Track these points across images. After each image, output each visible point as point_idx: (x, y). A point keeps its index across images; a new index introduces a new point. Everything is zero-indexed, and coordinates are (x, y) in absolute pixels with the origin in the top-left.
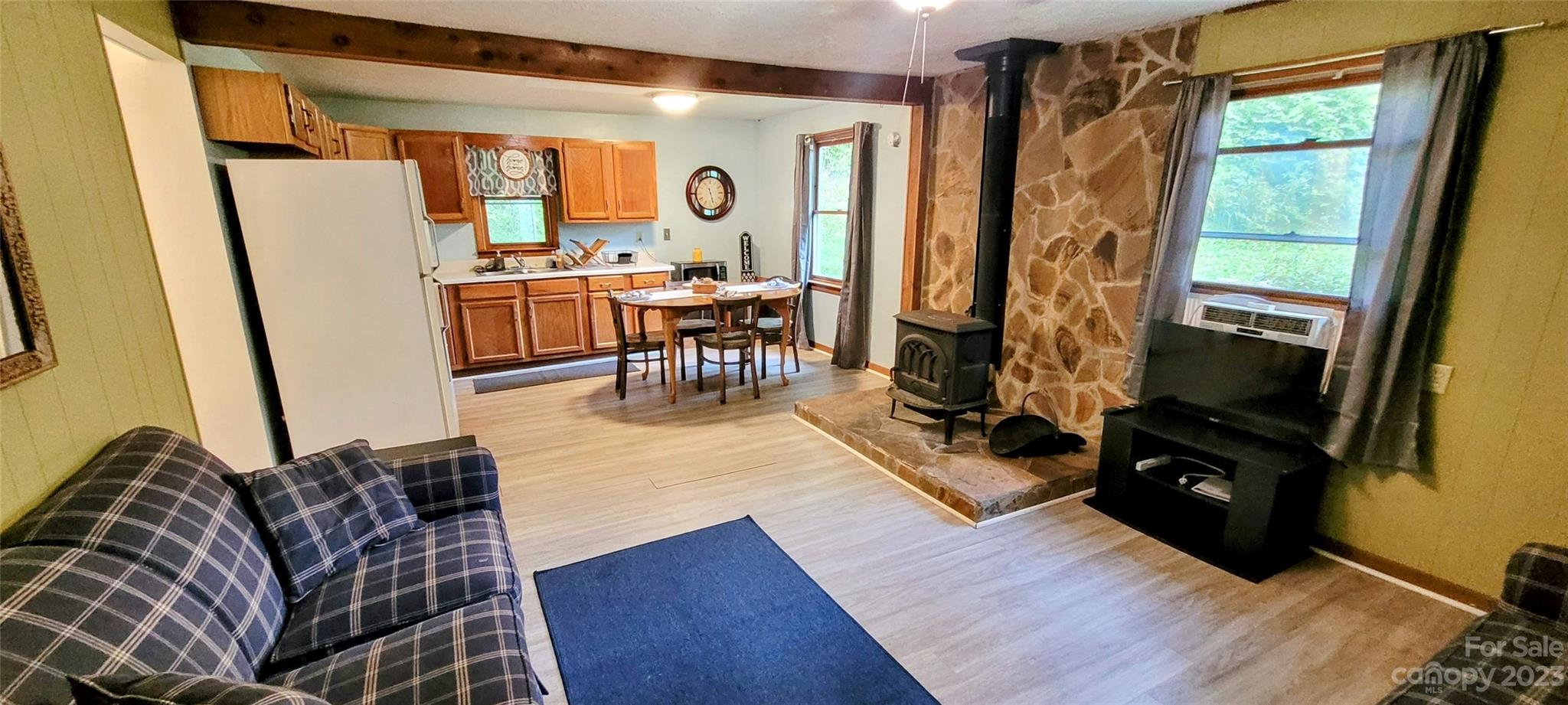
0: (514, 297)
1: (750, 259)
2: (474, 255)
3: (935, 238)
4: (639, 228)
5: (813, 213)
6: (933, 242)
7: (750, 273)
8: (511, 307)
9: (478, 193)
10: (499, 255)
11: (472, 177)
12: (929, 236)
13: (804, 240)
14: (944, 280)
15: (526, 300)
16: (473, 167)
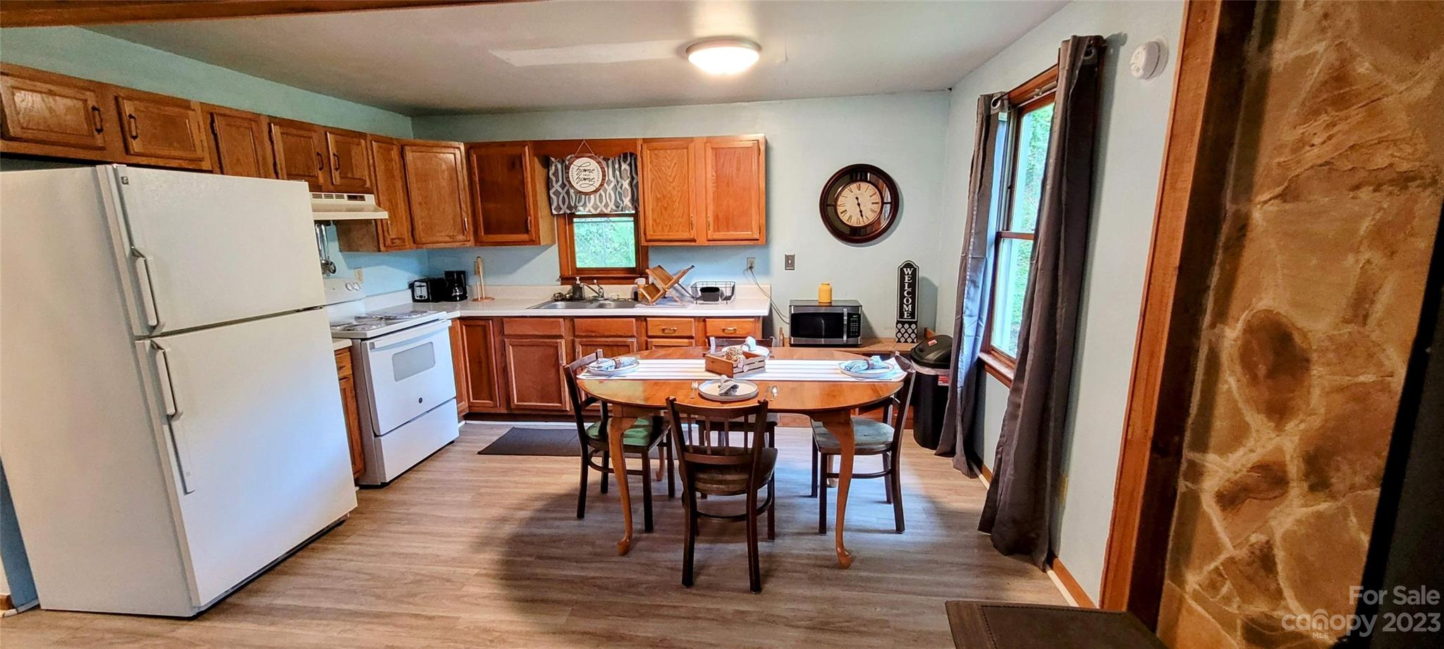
0: (560, 337)
1: (913, 304)
2: (558, 280)
3: (1240, 325)
4: (748, 253)
5: (999, 237)
6: (1232, 334)
7: (910, 323)
8: (556, 348)
9: (564, 210)
10: (578, 282)
11: (557, 194)
12: (1221, 315)
13: (974, 283)
14: (1254, 458)
15: (573, 342)
16: (557, 181)
